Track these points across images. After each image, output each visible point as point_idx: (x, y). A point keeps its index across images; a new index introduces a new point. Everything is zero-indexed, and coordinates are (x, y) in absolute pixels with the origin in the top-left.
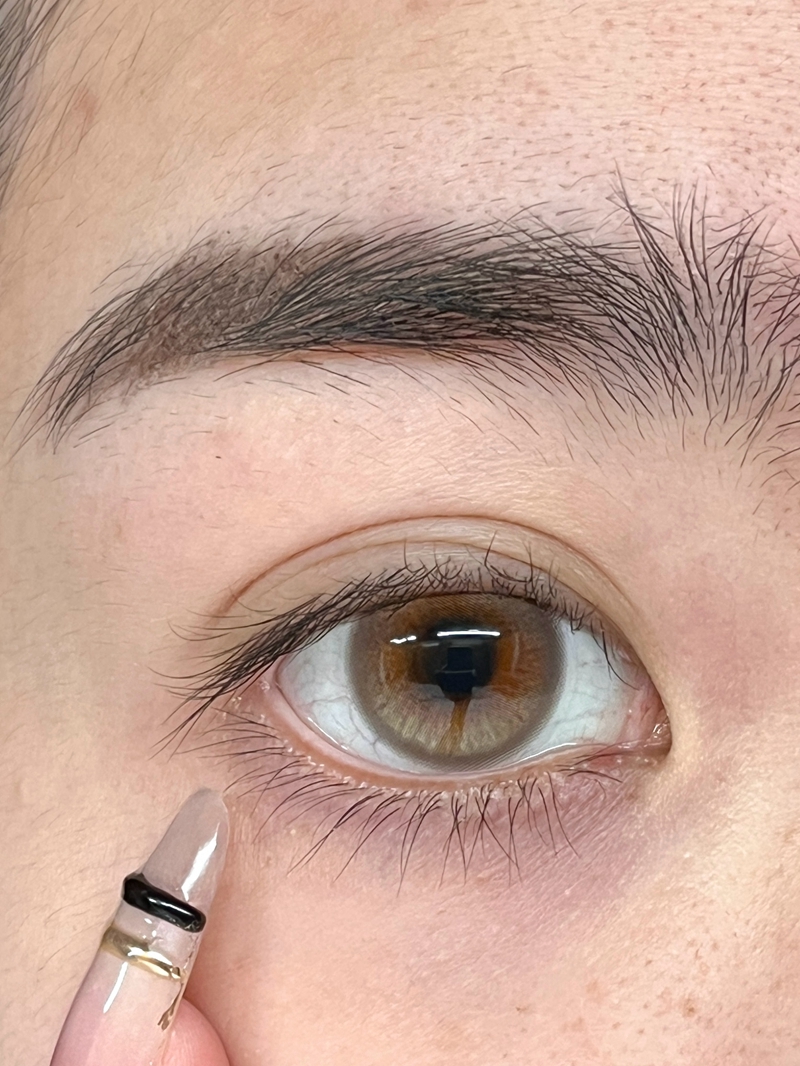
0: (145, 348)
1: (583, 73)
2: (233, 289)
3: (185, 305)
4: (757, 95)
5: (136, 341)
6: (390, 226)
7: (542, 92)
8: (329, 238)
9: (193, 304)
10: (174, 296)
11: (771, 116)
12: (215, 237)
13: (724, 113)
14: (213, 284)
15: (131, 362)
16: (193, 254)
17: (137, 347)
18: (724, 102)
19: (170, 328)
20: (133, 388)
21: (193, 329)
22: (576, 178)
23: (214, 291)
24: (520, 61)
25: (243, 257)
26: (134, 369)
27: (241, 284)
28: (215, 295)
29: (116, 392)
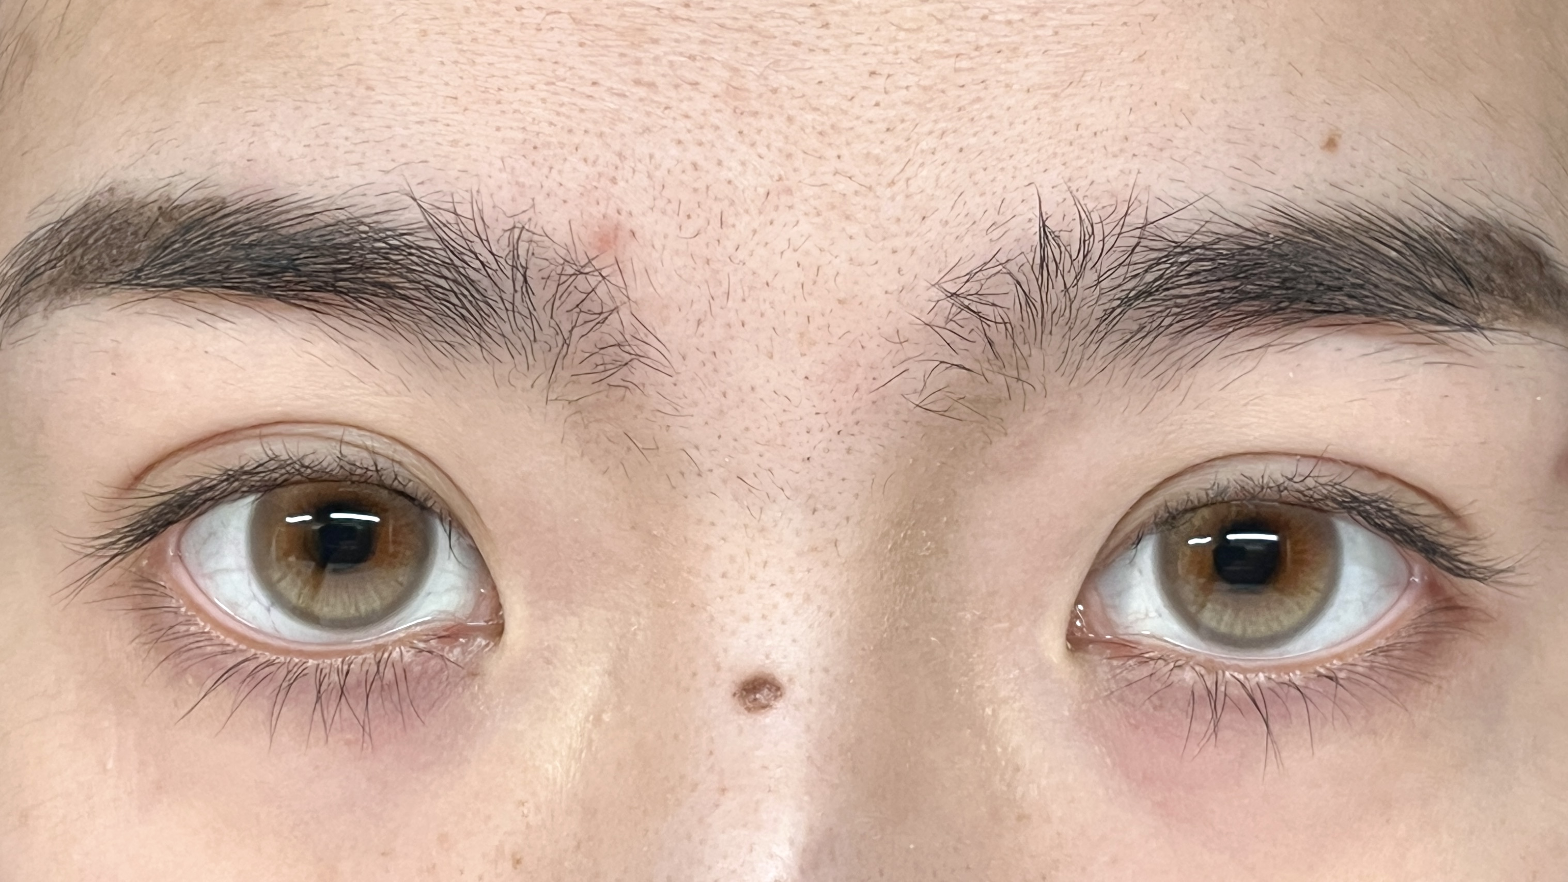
0: (61, 274)
1: (403, 74)
2: (127, 232)
3: (91, 241)
4: (544, 101)
5: (54, 267)
6: (246, 193)
7: (369, 88)
8: (201, 197)
9: (96, 241)
10: (82, 232)
11: (555, 119)
12: (114, 185)
13: (518, 116)
14: (112, 227)
15: (52, 282)
16: (98, 197)
17: (55, 271)
18: (515, 106)
19: (78, 259)
20: (52, 307)
21: (96, 261)
22: (394, 165)
23: (112, 233)
24: (353, 59)
25: (134, 206)
26: (53, 289)
27: (132, 229)
28: (113, 236)
29: (41, 306)
